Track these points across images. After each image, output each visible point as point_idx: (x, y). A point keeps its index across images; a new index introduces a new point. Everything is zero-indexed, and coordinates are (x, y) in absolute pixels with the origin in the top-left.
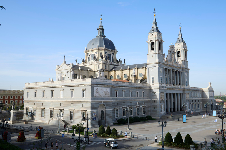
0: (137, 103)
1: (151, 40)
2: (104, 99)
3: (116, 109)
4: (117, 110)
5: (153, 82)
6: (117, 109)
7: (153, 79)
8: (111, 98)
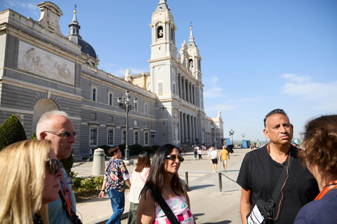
0: (135, 123)
1: (158, 23)
2: (55, 86)
3: (91, 126)
4: (95, 130)
5: (161, 90)
6: (95, 126)
7: (160, 85)
8: (79, 90)
